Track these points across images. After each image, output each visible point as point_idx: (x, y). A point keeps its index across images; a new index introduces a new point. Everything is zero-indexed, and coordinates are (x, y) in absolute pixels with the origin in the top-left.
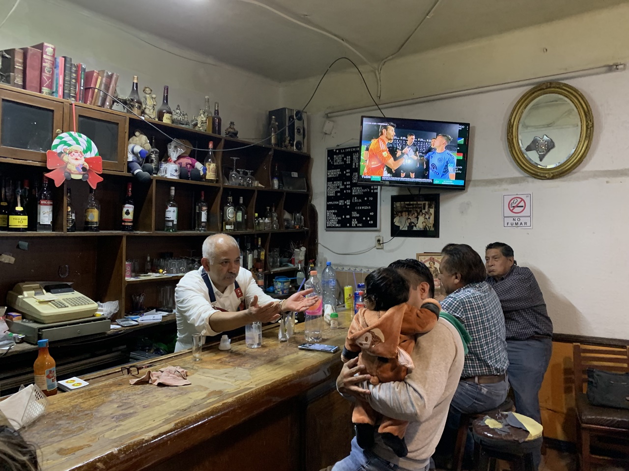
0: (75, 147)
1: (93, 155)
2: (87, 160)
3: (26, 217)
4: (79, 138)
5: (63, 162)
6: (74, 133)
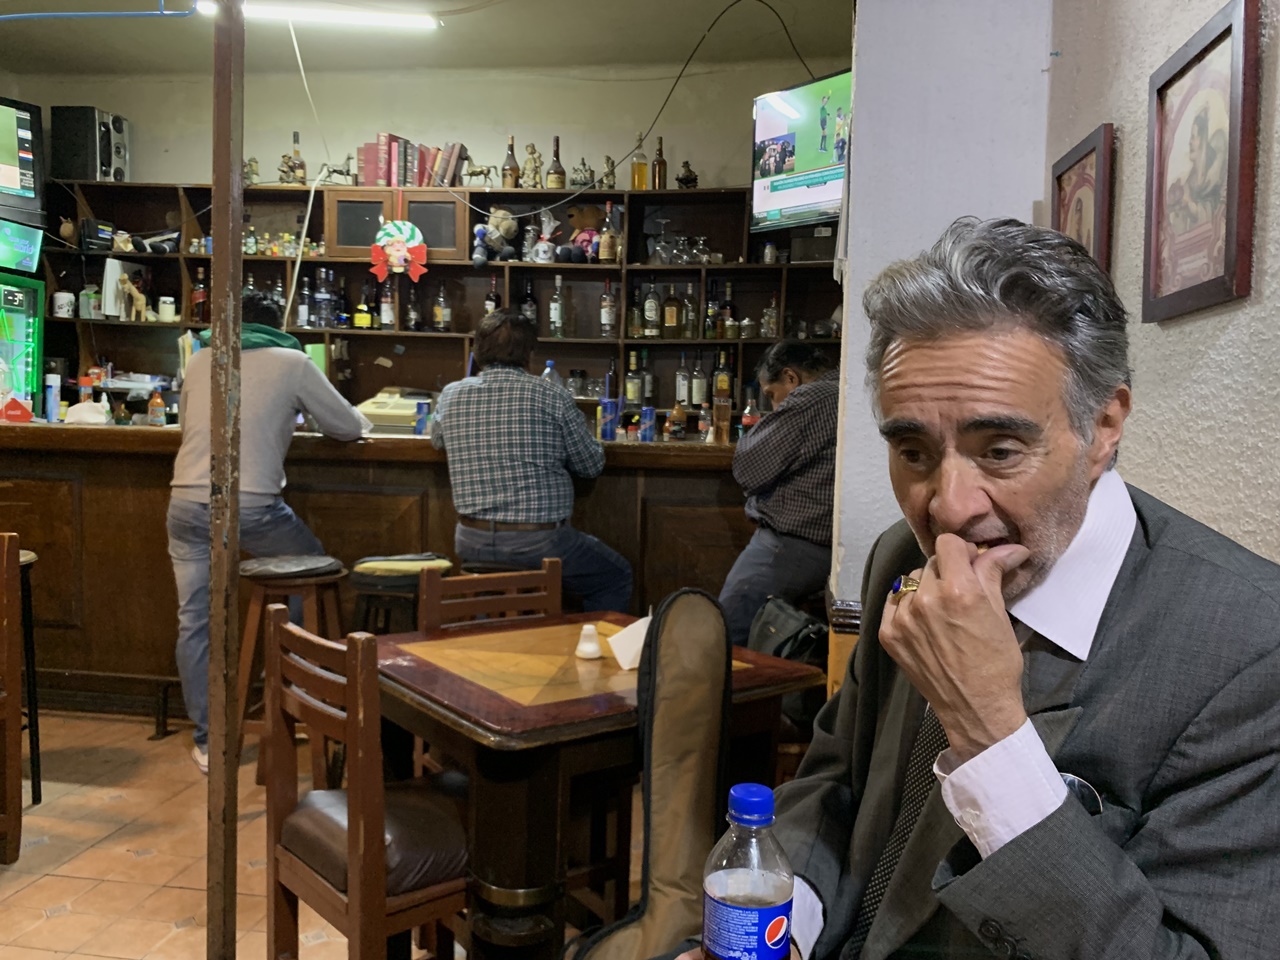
0: (398, 237)
1: (417, 243)
2: (410, 250)
3: (369, 316)
5: (386, 255)
6: (399, 223)
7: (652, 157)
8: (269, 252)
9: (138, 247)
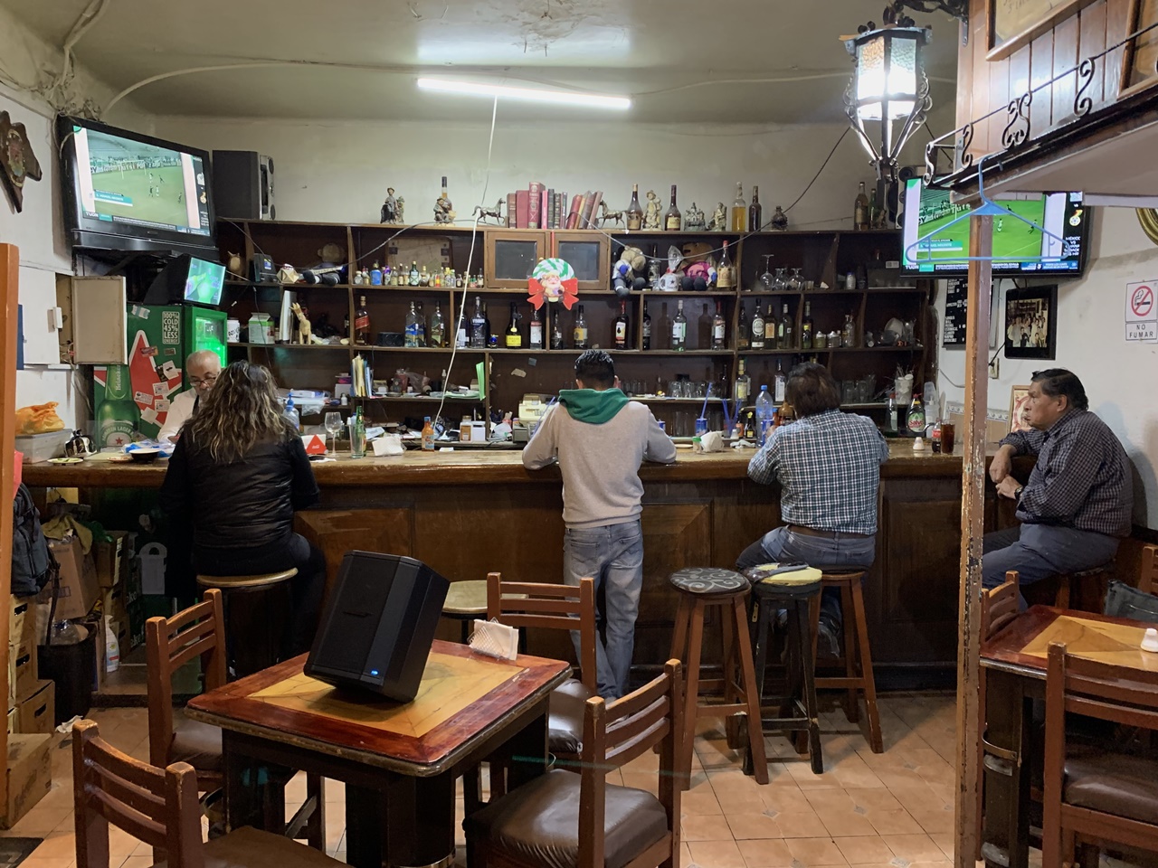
0: (553, 272)
1: (569, 278)
2: (562, 283)
3: (520, 337)
4: (556, 264)
5: (542, 287)
6: (553, 260)
7: (749, 203)
8: (432, 284)
9: (309, 278)
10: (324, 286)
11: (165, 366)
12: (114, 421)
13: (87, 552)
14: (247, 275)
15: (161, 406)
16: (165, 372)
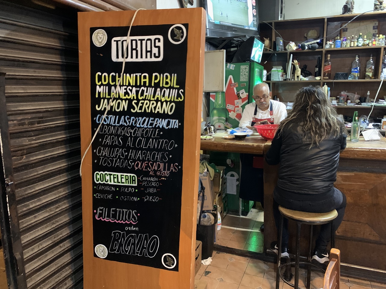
8: (370, 45)
9: (303, 47)
10: (310, 50)
11: (241, 92)
12: (217, 117)
13: (212, 179)
14: (272, 48)
15: (238, 110)
16: (241, 95)
